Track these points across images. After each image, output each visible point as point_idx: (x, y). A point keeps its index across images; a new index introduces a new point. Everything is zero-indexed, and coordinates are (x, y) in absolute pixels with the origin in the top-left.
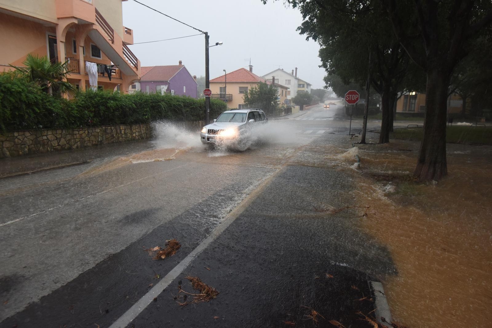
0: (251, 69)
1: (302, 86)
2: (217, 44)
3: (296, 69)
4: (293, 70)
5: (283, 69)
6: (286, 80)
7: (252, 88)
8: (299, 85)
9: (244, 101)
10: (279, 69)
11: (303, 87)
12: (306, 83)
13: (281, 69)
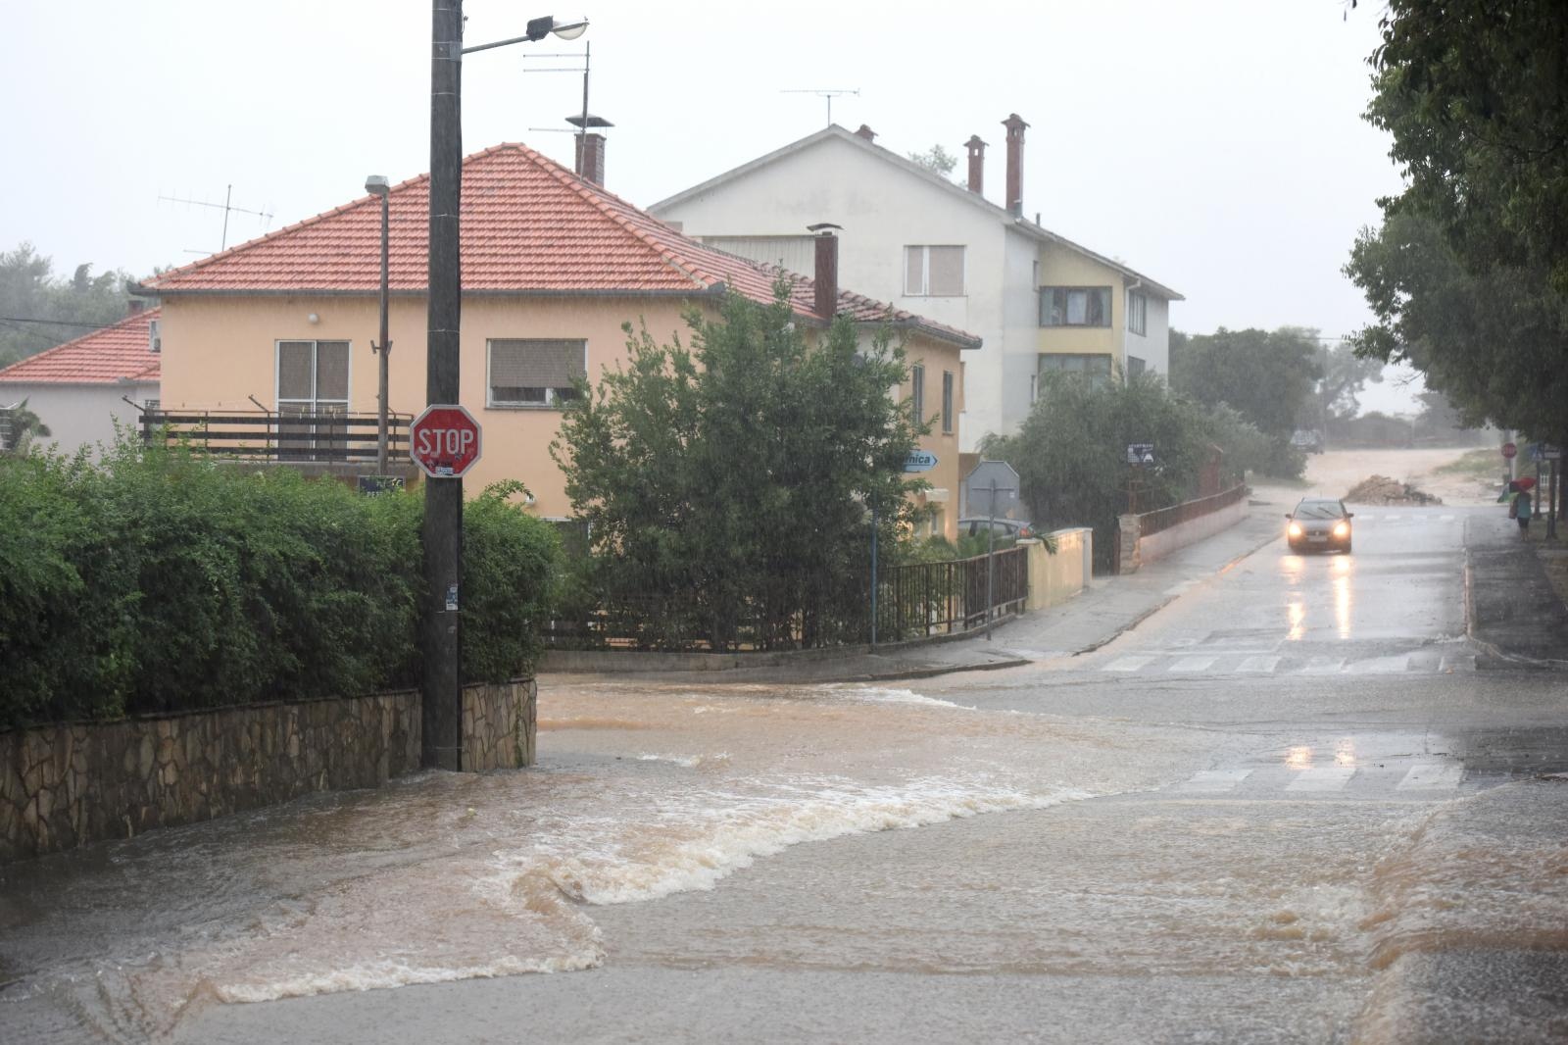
0: (590, 151)
1: (1078, 307)
2: (539, 29)
3: (1015, 127)
4: (976, 144)
5: (865, 133)
6: (914, 249)
7: (648, 363)
8: (1053, 303)
9: (571, 491)
10: (832, 136)
11: (1098, 314)
12: (1129, 278)
13: (854, 128)
